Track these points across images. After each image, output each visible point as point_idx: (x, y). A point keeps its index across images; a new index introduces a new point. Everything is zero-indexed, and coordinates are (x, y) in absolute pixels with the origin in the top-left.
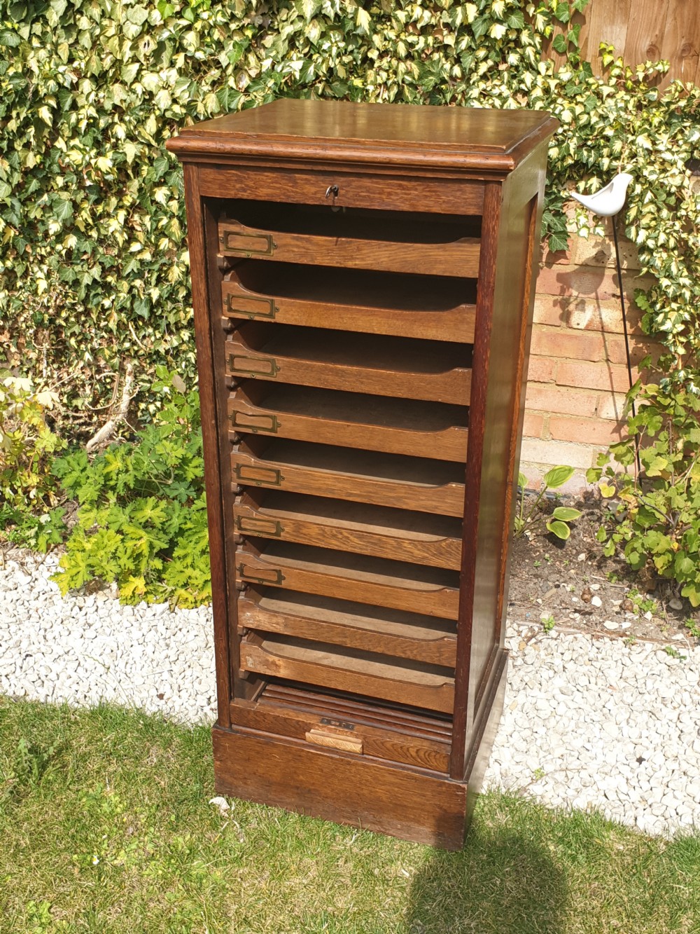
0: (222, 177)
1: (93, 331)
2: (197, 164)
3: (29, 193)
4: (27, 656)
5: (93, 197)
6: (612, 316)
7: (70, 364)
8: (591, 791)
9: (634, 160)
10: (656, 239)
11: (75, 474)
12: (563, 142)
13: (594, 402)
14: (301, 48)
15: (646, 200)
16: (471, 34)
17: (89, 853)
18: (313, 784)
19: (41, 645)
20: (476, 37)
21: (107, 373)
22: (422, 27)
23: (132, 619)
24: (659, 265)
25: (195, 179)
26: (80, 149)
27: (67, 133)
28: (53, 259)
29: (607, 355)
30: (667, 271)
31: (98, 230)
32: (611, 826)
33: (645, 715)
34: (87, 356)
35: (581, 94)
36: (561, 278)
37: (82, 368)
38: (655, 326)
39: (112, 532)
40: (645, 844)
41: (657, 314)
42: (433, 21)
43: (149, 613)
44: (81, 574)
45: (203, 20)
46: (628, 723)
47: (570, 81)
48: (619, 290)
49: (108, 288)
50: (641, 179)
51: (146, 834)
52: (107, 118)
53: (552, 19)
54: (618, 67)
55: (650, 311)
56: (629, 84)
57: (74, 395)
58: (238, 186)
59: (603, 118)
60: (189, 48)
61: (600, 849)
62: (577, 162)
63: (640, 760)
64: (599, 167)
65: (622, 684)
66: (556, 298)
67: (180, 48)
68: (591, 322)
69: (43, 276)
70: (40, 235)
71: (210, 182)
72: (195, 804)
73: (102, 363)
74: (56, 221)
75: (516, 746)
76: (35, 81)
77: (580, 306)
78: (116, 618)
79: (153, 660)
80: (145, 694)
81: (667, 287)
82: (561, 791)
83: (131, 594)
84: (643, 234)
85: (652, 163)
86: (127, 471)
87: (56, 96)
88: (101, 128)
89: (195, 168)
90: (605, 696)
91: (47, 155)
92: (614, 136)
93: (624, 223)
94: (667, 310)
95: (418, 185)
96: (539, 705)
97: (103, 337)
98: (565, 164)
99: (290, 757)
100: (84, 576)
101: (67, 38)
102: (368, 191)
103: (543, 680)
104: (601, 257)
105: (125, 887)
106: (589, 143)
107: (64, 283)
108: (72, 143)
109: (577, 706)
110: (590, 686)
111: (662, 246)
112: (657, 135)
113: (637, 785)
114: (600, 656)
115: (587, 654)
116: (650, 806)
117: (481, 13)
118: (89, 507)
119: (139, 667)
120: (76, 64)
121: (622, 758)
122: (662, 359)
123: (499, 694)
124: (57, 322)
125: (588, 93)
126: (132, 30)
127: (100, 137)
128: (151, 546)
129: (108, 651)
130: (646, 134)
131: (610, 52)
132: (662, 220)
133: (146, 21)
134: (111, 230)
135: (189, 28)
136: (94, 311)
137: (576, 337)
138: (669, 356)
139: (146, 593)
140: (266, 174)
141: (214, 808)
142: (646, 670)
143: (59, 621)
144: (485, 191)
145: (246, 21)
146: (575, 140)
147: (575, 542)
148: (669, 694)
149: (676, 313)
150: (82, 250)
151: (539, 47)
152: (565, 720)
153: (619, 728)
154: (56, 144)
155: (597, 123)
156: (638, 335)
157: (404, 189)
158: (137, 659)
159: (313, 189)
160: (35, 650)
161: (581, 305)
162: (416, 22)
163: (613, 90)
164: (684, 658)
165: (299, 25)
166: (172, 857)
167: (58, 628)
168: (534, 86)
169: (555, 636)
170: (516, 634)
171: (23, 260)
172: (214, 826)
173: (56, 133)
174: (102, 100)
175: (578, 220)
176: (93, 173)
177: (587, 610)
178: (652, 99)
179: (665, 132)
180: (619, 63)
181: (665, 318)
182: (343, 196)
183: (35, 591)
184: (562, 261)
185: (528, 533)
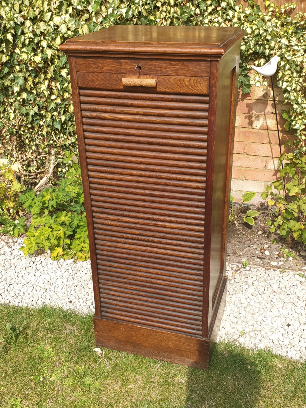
0: (86, 63)
1: (36, 136)
2: (75, 57)
3: (4, 74)
4: (10, 285)
5: (33, 75)
6: (272, 122)
7: (26, 152)
8: (266, 340)
9: (281, 50)
10: (291, 86)
11: (30, 202)
12: (248, 42)
13: (264, 162)
14: (125, 2)
15: (286, 69)
17: (38, 375)
18: (140, 341)
19: (16, 280)
21: (43, 155)
23: (57, 267)
24: (293, 98)
25: (74, 64)
26: (26, 53)
27: (20, 46)
28: (16, 104)
29: (270, 141)
30: (296, 101)
31: (36, 90)
32: (276, 356)
33: (290, 305)
34: (34, 148)
35: (255, 20)
36: (248, 105)
37: (32, 153)
38: (291, 127)
39: (47, 228)
40: (292, 364)
41: (292, 121)
43: (65, 263)
44: (33, 247)
46: (282, 308)
47: (250, 14)
48: (275, 110)
49: (42, 117)
50: (284, 59)
51: (64, 366)
52: (38, 38)
54: (272, 7)
55: (289, 120)
56: (278, 14)
57: (29, 165)
58: (94, 66)
59: (266, 31)
60: (74, 4)
61: (271, 367)
62: (254, 52)
63: (288, 325)
64: (264, 54)
65: (279, 290)
66: (246, 115)
67: (70, 4)
68: (262, 125)
69: (12, 112)
70: (10, 93)
71: (80, 65)
72: (87, 351)
73: (41, 151)
74: (17, 86)
75: (232, 320)
76: (4, 22)
77: (257, 119)
78: (50, 266)
79: (67, 285)
80: (63, 301)
81: (296, 108)
82: (253, 340)
83: (56, 255)
84: (285, 84)
85: (289, 51)
86: (53, 200)
87: (14, 28)
88: (35, 43)
89: (73, 58)
90: (272, 296)
91: (11, 56)
92: (271, 39)
93: (276, 79)
94: (297, 119)
95: (179, 63)
96: (242, 301)
97: (40, 139)
98: (249, 53)
99: (129, 329)
100: (35, 248)
101: (18, 1)
102: (155, 67)
103: (243, 289)
104: (266, 95)
105: (55, 391)
106: (260, 43)
107: (22, 115)
108: (23, 50)
109: (259, 301)
110: (265, 292)
111: (294, 89)
112: (291, 38)
113: (287, 337)
114: (269, 278)
115: (263, 277)
116: (294, 346)
118: (36, 216)
119: (61, 288)
120: (23, 13)
121: (280, 325)
122: (295, 141)
123: (223, 297)
124: (20, 132)
125: (258, 20)
127: (35, 47)
128: (65, 234)
129: (46, 281)
130: (286, 38)
132: (294, 77)
134: (42, 89)
136: (36, 127)
137: (255, 133)
138: (298, 140)
139: (63, 255)
140: (107, 60)
141: (95, 353)
142: (290, 284)
143: (24, 268)
144: (211, 65)
146: (253, 41)
147: (257, 226)
148: (301, 295)
149: (301, 121)
150: (29, 99)
152: (254, 308)
153: (279, 311)
154: (15, 51)
155: (263, 33)
156: (284, 131)
157: (172, 65)
158: (60, 285)
159: (129, 67)
160: (13, 282)
161: (258, 117)
163: (270, 18)
166: (76, 376)
167: (23, 272)
168: (234, 17)
169: (248, 269)
170: (231, 269)
171: (3, 105)
172: (95, 361)
173: (15, 46)
174: (35, 30)
175: (255, 79)
176: (33, 64)
177: (263, 257)
178: (288, 21)
179: (294, 36)
180: (272, 5)
181: (296, 123)
182: (143, 69)
183: (13, 255)
184: (248, 98)
185: (235, 222)
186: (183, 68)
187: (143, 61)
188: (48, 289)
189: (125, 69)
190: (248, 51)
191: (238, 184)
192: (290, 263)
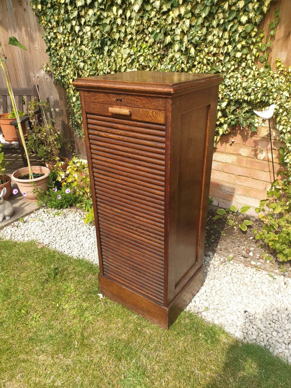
0: (89, 95)
2: (83, 91)
4: (69, 241)
8: (223, 318)
9: (281, 100)
10: (286, 129)
12: (256, 93)
13: (265, 186)
14: (174, 61)
15: (284, 115)
16: (230, 56)
19: (74, 238)
20: (231, 57)
22: (213, 54)
24: (287, 139)
25: (82, 95)
29: (270, 170)
30: (289, 141)
32: (224, 332)
33: (254, 296)
35: (266, 77)
36: (255, 142)
38: (284, 160)
40: (234, 342)
41: (285, 156)
42: (217, 52)
44: (90, 219)
45: (146, 53)
46: (246, 298)
47: (263, 72)
50: (282, 107)
51: (76, 300)
53: (259, 50)
54: (282, 67)
55: (283, 155)
58: (94, 98)
59: (273, 85)
60: (140, 62)
61: (218, 340)
62: (261, 101)
63: (245, 312)
64: (269, 103)
65: (249, 284)
66: (253, 148)
67: (138, 62)
68: (265, 157)
71: (86, 96)
72: (94, 294)
77: (261, 152)
81: (289, 147)
82: (213, 316)
84: (281, 127)
90: (242, 287)
92: (275, 91)
94: (288, 155)
96: (217, 285)
98: (257, 101)
101: (109, 59)
102: (130, 100)
104: (269, 135)
106: (266, 94)
109: (230, 288)
110: (238, 282)
111: (289, 132)
114: (245, 273)
115: (241, 271)
116: (243, 329)
117: (234, 48)
120: (110, 67)
121: (239, 309)
122: (286, 172)
125: (269, 77)
126: (125, 56)
129: (91, 243)
130: (287, 91)
131: (280, 62)
132: (289, 122)
133: (129, 53)
135: (141, 55)
137: (259, 162)
138: (288, 172)
140: (101, 94)
141: (98, 297)
142: (260, 280)
143: (82, 232)
144: (166, 101)
145: (158, 53)
146: (261, 93)
147: (251, 233)
148: (265, 290)
151: (254, 60)
155: (270, 87)
160: (72, 239)
161: (261, 151)
162: (211, 52)
163: (278, 75)
164: (276, 279)
165: (173, 54)
167: (81, 234)
168: (250, 73)
169: (232, 263)
170: (219, 260)
172: (96, 302)
177: (247, 256)
180: (282, 66)
181: (287, 158)
182: (123, 102)
183: (80, 222)
184: (256, 136)
185: (235, 227)
186: (148, 103)
187: (123, 96)
188: (91, 248)
189: (112, 101)
190: (256, 100)
191: (244, 199)
192: (267, 265)
